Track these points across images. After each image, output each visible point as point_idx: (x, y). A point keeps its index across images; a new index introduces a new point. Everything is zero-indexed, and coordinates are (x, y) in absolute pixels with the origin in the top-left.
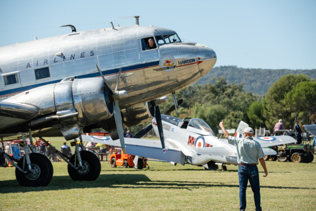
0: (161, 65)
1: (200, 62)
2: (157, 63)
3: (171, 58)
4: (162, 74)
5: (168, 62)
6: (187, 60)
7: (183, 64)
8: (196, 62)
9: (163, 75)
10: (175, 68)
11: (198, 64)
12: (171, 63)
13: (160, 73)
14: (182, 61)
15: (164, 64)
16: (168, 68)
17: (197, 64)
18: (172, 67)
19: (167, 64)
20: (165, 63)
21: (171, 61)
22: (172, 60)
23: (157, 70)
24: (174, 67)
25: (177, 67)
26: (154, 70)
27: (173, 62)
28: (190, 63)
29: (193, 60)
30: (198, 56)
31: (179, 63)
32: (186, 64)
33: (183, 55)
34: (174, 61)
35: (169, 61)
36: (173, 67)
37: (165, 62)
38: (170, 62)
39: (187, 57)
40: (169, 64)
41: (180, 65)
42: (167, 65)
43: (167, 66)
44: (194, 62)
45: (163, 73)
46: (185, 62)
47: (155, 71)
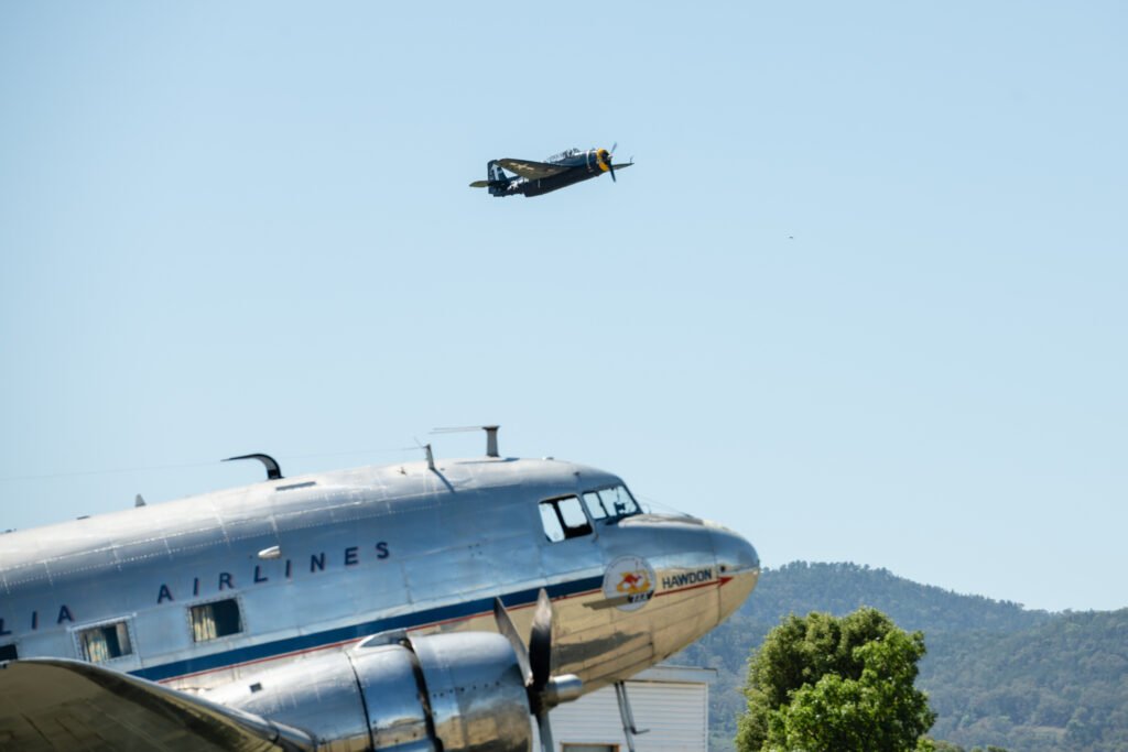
0: (610, 590)
1: (724, 581)
2: (595, 583)
3: (640, 567)
4: (608, 620)
5: (629, 579)
6: (689, 572)
7: (675, 587)
8: (714, 579)
9: (611, 623)
10: (653, 599)
11: (719, 587)
12: (640, 583)
13: (603, 616)
14: (674, 578)
15: (620, 588)
16: (630, 600)
17: (715, 586)
18: (642, 596)
19: (626, 585)
20: (621, 584)
21: (640, 577)
22: (645, 573)
23: (596, 606)
24: (649, 596)
25: (657, 595)
26: (586, 605)
27: (647, 579)
28: (697, 583)
29: (707, 573)
30: (721, 561)
31: (664, 583)
32: (684, 586)
33: (677, 557)
34: (648, 575)
35: (635, 575)
36: (645, 597)
37: (622, 579)
38: (636, 580)
39: (687, 562)
40: (633, 587)
41: (667, 589)
42: (628, 590)
43: (626, 593)
44: (709, 581)
45: (612, 615)
46: (683, 579)
47: (589, 609)
